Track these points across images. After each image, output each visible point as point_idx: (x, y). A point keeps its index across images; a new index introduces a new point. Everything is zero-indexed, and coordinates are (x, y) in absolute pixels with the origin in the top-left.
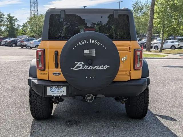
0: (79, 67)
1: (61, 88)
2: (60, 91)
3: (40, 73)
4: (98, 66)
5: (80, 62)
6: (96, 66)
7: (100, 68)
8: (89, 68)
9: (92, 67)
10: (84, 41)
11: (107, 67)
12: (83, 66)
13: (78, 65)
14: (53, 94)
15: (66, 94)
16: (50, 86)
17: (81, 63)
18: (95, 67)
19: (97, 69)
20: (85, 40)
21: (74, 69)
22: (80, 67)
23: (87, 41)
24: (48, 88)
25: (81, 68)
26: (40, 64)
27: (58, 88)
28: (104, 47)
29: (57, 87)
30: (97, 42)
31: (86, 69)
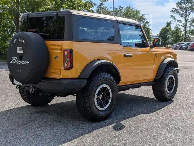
0: (14, 61)
7: (24, 64)
8: (19, 63)
11: (28, 63)
12: (16, 60)
13: (14, 59)
17: (15, 58)
18: (22, 62)
19: (22, 64)
20: (17, 39)
21: (11, 62)
23: (18, 40)
25: (14, 62)
28: (26, 45)
30: (23, 40)
31: (17, 63)
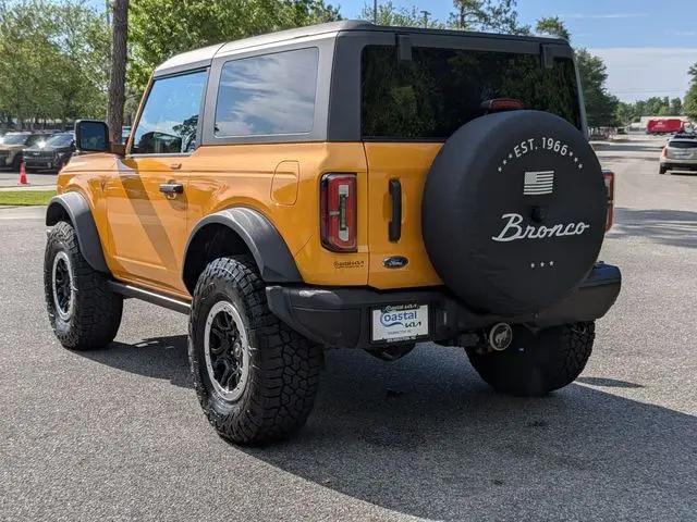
0: (512, 231)
1: (413, 311)
2: (409, 322)
3: (336, 263)
4: (561, 226)
5: (513, 216)
6: (556, 227)
7: (566, 233)
8: (538, 234)
9: (546, 230)
10: (528, 145)
11: (584, 227)
12: (524, 226)
13: (510, 225)
14: (392, 336)
15: (426, 333)
16: (382, 307)
17: (516, 219)
18: (552, 231)
19: (558, 234)
20: (530, 141)
21: (500, 238)
22: (515, 230)
23: (538, 143)
24: (377, 314)
25: (517, 236)
26: (342, 229)
27: (403, 312)
28: (578, 163)
29: (402, 307)
30: (561, 145)
31: (530, 236)
